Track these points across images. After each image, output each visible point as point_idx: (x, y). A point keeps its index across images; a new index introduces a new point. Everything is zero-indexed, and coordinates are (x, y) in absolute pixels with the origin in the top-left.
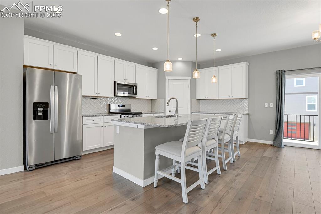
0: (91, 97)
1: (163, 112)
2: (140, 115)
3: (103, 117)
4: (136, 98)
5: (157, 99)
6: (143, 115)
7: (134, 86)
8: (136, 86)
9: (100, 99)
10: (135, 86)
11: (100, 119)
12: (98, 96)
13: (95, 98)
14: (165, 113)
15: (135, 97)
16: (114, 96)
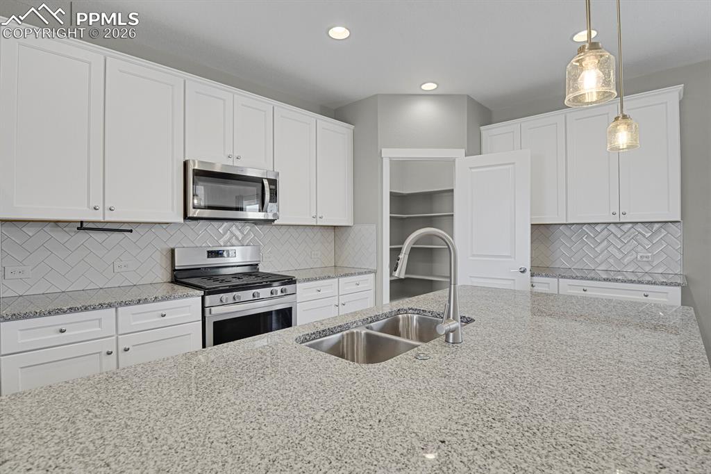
0: (82, 226)
1: (373, 267)
2: (289, 288)
3: (114, 309)
4: (276, 222)
5: (351, 224)
6: (298, 285)
7: (266, 182)
8: (273, 182)
9: (131, 231)
10: (268, 180)
11: (100, 320)
12: (107, 219)
13: (100, 226)
14: (379, 272)
15: (273, 221)
16: (181, 220)
